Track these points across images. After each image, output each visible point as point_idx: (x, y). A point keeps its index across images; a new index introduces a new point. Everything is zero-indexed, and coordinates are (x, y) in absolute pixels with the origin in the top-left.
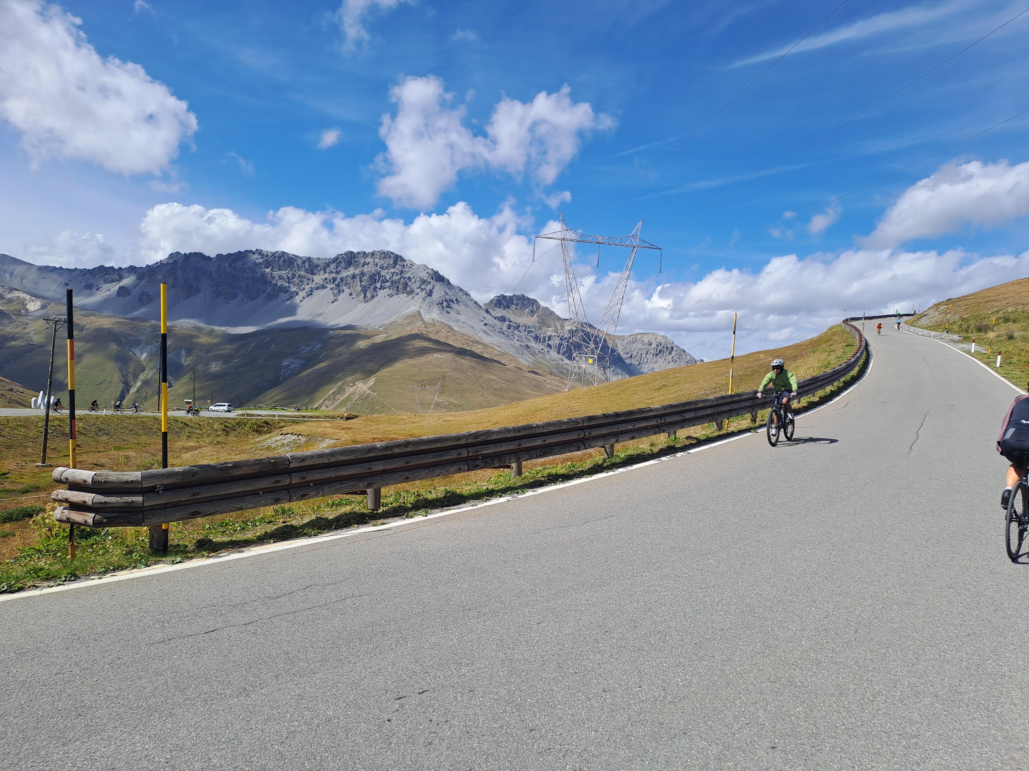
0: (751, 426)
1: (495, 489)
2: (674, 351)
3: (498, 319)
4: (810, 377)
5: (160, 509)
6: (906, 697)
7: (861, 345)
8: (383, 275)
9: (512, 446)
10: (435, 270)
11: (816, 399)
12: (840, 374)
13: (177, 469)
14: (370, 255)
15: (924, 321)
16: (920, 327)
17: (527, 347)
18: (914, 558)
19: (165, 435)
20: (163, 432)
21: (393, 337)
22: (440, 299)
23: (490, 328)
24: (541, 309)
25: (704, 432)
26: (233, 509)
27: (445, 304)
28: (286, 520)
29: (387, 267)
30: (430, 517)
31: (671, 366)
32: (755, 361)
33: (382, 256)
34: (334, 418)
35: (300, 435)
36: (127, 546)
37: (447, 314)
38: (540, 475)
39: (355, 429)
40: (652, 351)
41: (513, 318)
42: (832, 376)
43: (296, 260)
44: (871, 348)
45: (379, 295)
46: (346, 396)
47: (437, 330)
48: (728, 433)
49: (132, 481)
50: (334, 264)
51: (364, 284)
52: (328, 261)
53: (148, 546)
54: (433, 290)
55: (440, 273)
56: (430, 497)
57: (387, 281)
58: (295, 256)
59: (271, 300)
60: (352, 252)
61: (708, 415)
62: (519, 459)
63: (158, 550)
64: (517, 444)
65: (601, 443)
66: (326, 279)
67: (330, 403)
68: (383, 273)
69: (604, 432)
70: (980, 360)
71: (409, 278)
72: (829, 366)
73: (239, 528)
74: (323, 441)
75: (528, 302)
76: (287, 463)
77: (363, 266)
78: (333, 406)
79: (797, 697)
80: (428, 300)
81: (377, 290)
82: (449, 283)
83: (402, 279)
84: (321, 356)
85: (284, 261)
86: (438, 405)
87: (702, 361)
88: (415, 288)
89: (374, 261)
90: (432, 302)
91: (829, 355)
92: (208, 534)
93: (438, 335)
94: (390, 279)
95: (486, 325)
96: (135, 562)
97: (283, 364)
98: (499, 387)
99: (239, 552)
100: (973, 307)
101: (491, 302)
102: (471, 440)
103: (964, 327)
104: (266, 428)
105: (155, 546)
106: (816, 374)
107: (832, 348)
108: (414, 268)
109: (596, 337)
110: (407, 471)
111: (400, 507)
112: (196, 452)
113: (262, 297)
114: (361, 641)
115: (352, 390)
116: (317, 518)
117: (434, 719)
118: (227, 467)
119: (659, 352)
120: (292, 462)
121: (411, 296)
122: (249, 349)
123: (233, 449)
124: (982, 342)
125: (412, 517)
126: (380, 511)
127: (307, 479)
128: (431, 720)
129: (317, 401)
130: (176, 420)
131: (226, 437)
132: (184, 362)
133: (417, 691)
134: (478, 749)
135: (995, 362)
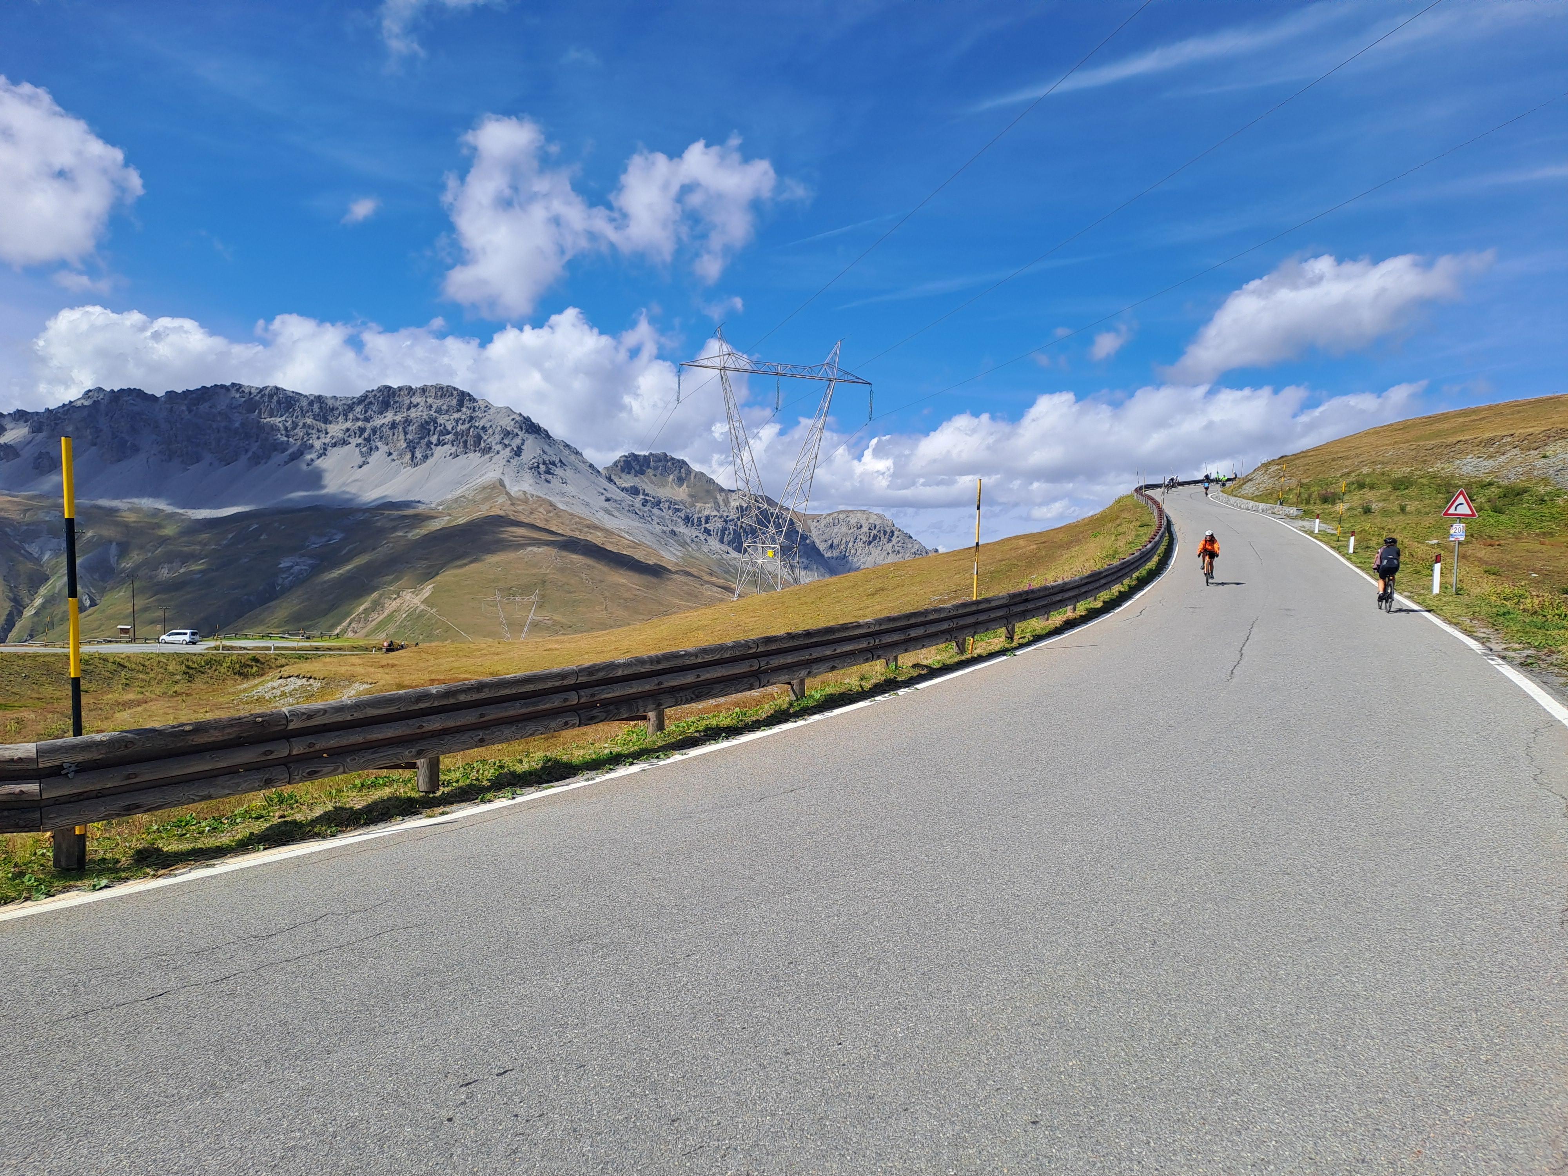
0: (1007, 646)
1: (623, 752)
2: (895, 536)
3: (627, 491)
4: (1089, 572)
5: (70, 802)
6: (1222, 1034)
7: (1161, 525)
8: (442, 422)
9: (648, 686)
10: (525, 415)
11: (1099, 604)
12: (1132, 568)
13: (98, 737)
14: (419, 391)
15: (1248, 489)
16: (1244, 498)
17: (674, 533)
18: (1236, 833)
19: (76, 682)
20: (73, 679)
21: (462, 521)
22: (533, 461)
23: (614, 505)
24: (693, 475)
25: (939, 657)
26: (196, 798)
27: (542, 468)
28: (286, 813)
29: (447, 411)
30: (519, 800)
31: (892, 559)
32: (1011, 550)
33: (439, 393)
34: (367, 649)
35: (310, 678)
36: (16, 865)
37: (546, 484)
38: (692, 729)
39: (401, 666)
40: (862, 537)
41: (650, 489)
42: (1121, 569)
43: (298, 401)
44: (1176, 529)
45: (435, 455)
46: (385, 614)
47: (531, 509)
48: (973, 657)
49: (20, 758)
50: (362, 406)
51: (411, 438)
52: (350, 402)
53: (51, 863)
54: (522, 447)
55: (533, 421)
56: (519, 768)
57: (449, 433)
58: (297, 393)
59: (257, 463)
60: (390, 388)
61: (943, 632)
62: (659, 705)
63: (68, 870)
64: (656, 682)
65: (786, 678)
66: (348, 430)
67: (360, 625)
68: (441, 420)
69: (789, 661)
70: (1327, 543)
71: (484, 428)
72: (1117, 556)
73: (207, 828)
74: (349, 686)
75: (673, 464)
76: (285, 722)
77: (408, 409)
78: (365, 630)
79: (1070, 1045)
80: (514, 462)
81: (432, 446)
82: (548, 436)
83: (472, 429)
84: (344, 552)
85: (279, 402)
86: (535, 625)
87: (936, 551)
88: (493, 444)
89: (426, 401)
90: (521, 466)
91: (1117, 540)
92: (156, 840)
93: (533, 516)
94: (452, 429)
95: (608, 500)
96: (29, 889)
97: (281, 566)
98: (631, 597)
99: (207, 866)
100: (1316, 467)
101: (616, 464)
102: (583, 678)
103: (1305, 496)
104: (255, 669)
105: (63, 863)
106: (1097, 567)
107: (1121, 529)
108: (491, 411)
109: (777, 517)
110: (481, 728)
111: (470, 786)
112: (139, 709)
113: (244, 459)
114: (406, 998)
115: (395, 605)
116: (335, 808)
117: (522, 1112)
118: (183, 731)
119: (873, 540)
120: (292, 721)
121: (487, 456)
122: (225, 542)
123: (201, 702)
124: (1329, 518)
125: (490, 801)
126: (439, 793)
127: (317, 747)
128: (516, 1116)
129: (339, 623)
130: (100, 659)
131: (189, 684)
132: (115, 566)
133: (496, 1071)
134: (590, 1155)
135: (1347, 546)
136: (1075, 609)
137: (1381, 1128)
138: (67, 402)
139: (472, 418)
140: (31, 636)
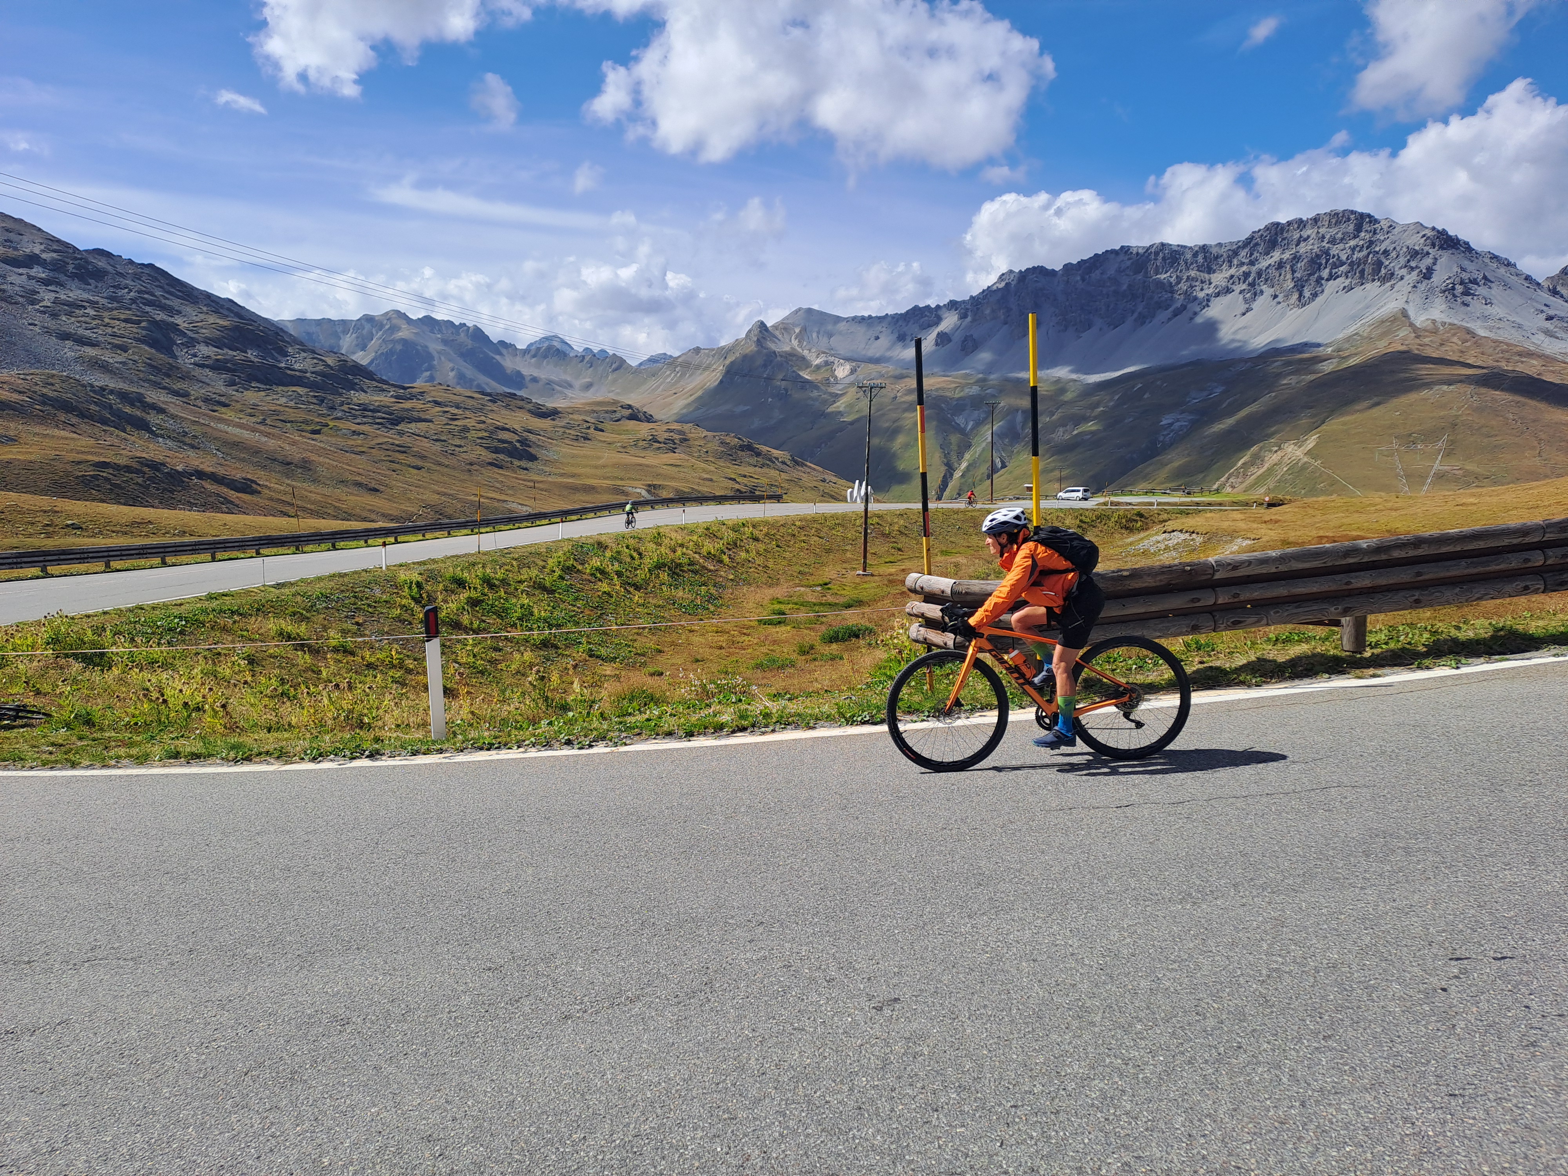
8: (1335, 253)
10: (1440, 228)
14: (1310, 222)
22: (1448, 282)
27: (1459, 289)
29: (1342, 239)
30: (1464, 670)
33: (1334, 221)
34: (1247, 504)
35: (1193, 532)
39: (1285, 522)
43: (1183, 254)
45: (1326, 291)
47: (1442, 340)
50: (1246, 250)
51: (1299, 276)
52: (1235, 247)
54: (1434, 267)
55: (1450, 233)
56: (1462, 636)
57: (1342, 264)
58: (1182, 246)
59: (1143, 323)
60: (1278, 224)
66: (1232, 277)
67: (1239, 480)
68: (1334, 251)
71: (1386, 253)
74: (1231, 542)
77: (1297, 245)
78: (1244, 485)
80: (1422, 287)
81: (1323, 282)
82: (1468, 248)
83: (1371, 256)
84: (1224, 405)
85: (1164, 259)
88: (1396, 269)
89: (1318, 232)
90: (1431, 290)
93: (1443, 349)
94: (1347, 259)
95: (1550, 318)
97: (1162, 423)
102: (1552, 535)
104: (1139, 524)
108: (1396, 231)
110: (1417, 588)
113: (1130, 320)
115: (1275, 458)
116: (1257, 659)
117: (1534, 1006)
120: (1218, 571)
121: (1389, 284)
122: (1111, 404)
125: (1428, 668)
126: (1366, 655)
127: (1242, 598)
128: (1528, 1008)
129: (1218, 479)
132: (1020, 431)
133: (1492, 954)
138: (986, 288)
139: (1371, 243)
140: (959, 495)
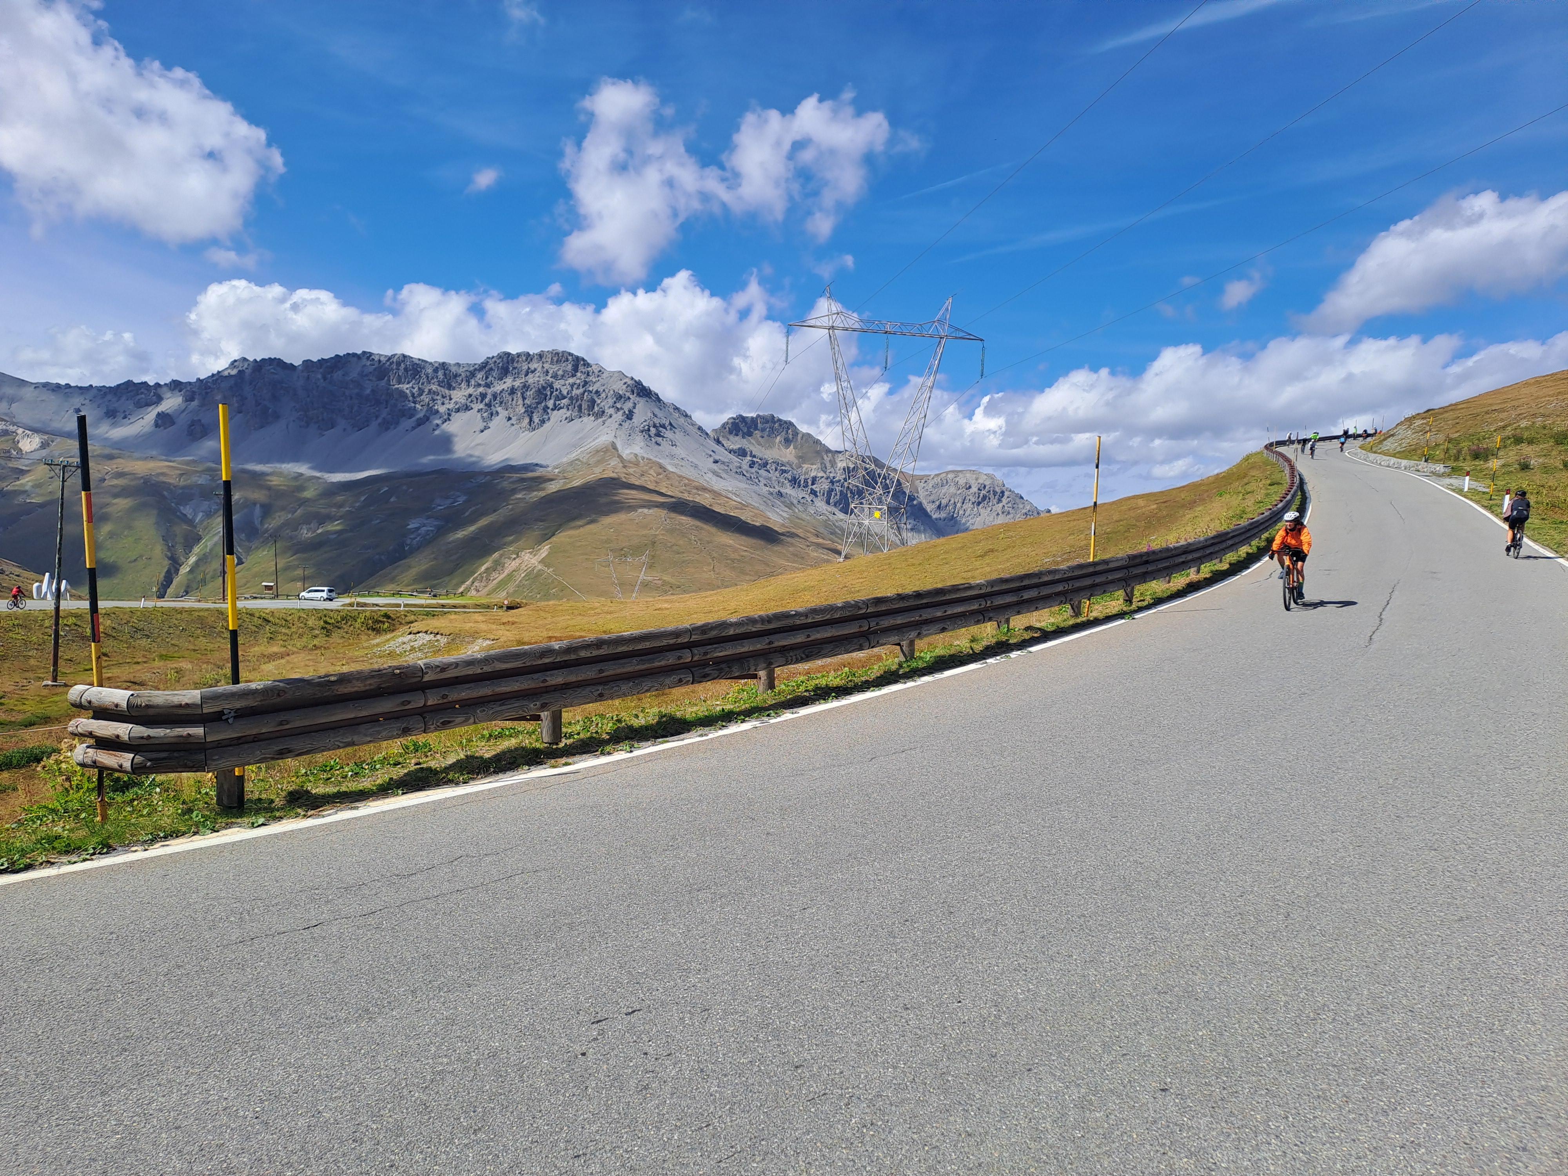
0: (1125, 609)
1: (735, 710)
2: (1005, 497)
3: (735, 452)
4: (1214, 533)
5: (230, 746)
6: (1365, 1012)
7: (1293, 483)
8: (558, 387)
9: (759, 645)
10: (637, 379)
11: (1225, 566)
12: (1261, 528)
13: (253, 686)
14: (536, 357)
15: (1389, 445)
16: (1385, 454)
17: (780, 494)
18: (1376, 805)
19: (234, 634)
20: (231, 631)
21: (577, 483)
22: (644, 424)
23: (722, 467)
24: (800, 436)
25: (1052, 620)
26: (341, 745)
27: (653, 431)
28: (421, 761)
29: (563, 376)
30: (637, 753)
31: (1001, 520)
32: (1129, 509)
33: (555, 359)
34: (488, 607)
35: (438, 634)
36: (184, 803)
37: (657, 446)
38: (802, 688)
39: (521, 623)
40: (971, 497)
41: (757, 450)
42: (1249, 530)
43: (424, 368)
44: (1309, 487)
45: (552, 420)
46: (506, 573)
47: (642, 471)
48: (1088, 620)
49: (187, 704)
50: (482, 373)
51: (529, 403)
52: (472, 369)
53: (215, 801)
54: (634, 410)
55: (644, 384)
56: (636, 723)
57: (564, 398)
58: (423, 361)
59: (387, 429)
60: (509, 354)
61: (1058, 594)
62: (770, 664)
63: (230, 808)
64: (767, 641)
65: (895, 639)
66: (470, 395)
67: (483, 584)
68: (556, 385)
69: (899, 622)
70: (1477, 502)
71: (597, 392)
72: (1245, 516)
73: (350, 773)
74: (473, 642)
75: (780, 425)
76: (420, 674)
77: (526, 375)
78: (487, 589)
79: (1200, 1015)
80: (626, 425)
81: (549, 411)
82: (659, 400)
83: (586, 394)
84: (467, 514)
85: (406, 369)
86: (646, 585)
87: (1049, 511)
88: (606, 408)
89: (543, 367)
90: (633, 429)
91: (1244, 499)
92: (304, 782)
93: (643, 478)
94: (568, 394)
95: (716, 462)
96: (197, 825)
97: (409, 527)
98: (738, 557)
99: (352, 808)
100: (1467, 421)
101: (724, 426)
102: (696, 637)
103: (1453, 452)
104: (387, 624)
105: (225, 801)
106: (1223, 527)
107: (1249, 488)
108: (604, 376)
109: (884, 478)
110: (601, 684)
111: (591, 738)
112: (283, 661)
113: (374, 425)
114: (538, 937)
115: (514, 564)
116: (467, 756)
117: (651, 1051)
118: (329, 681)
119: (982, 500)
120: (427, 673)
121: (600, 420)
122: (357, 504)
123: (338, 656)
124: (1481, 475)
125: (609, 754)
126: (561, 745)
127: (450, 699)
128: (646, 1054)
129: (463, 582)
130: (247, 614)
131: (327, 638)
132: (259, 526)
133: (624, 1010)
134: (718, 1095)
135: (1502, 505)
136: (1198, 572)
137: (1543, 1116)
138: (215, 372)
139: (586, 383)
140: (188, 593)
